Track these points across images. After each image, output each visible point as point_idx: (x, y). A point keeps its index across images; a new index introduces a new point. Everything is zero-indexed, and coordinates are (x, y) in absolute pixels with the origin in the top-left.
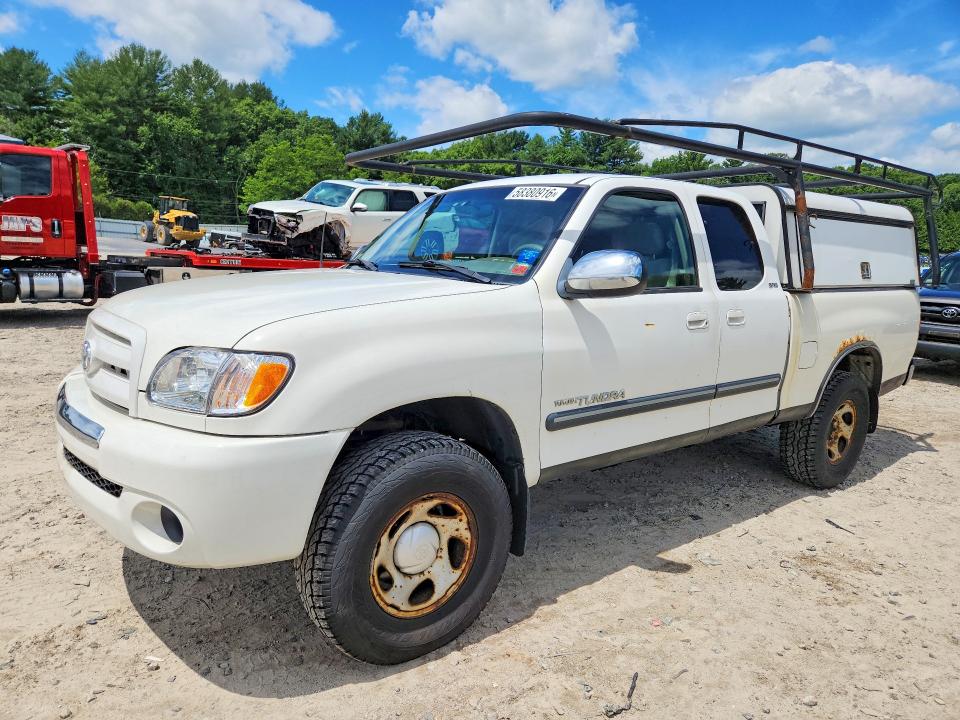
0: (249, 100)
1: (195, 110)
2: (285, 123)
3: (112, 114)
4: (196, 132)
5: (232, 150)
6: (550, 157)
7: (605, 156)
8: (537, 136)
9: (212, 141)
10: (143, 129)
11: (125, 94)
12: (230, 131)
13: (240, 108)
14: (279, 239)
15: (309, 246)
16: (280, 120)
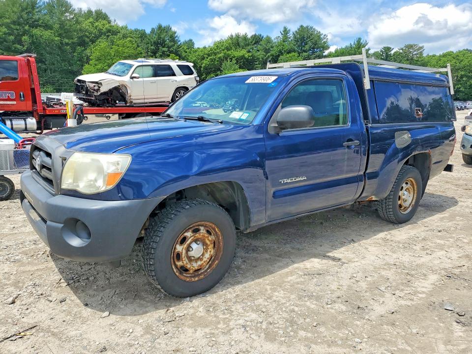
0: (91, 20)
1: (57, 26)
2: (112, 32)
3: (6, 29)
4: (56, 39)
5: (79, 49)
6: (275, 48)
7: (307, 47)
8: (268, 36)
9: (67, 44)
10: (25, 38)
11: (15, 18)
12: (79, 38)
13: (86, 24)
14: (90, 96)
15: (108, 99)
16: (109, 31)
